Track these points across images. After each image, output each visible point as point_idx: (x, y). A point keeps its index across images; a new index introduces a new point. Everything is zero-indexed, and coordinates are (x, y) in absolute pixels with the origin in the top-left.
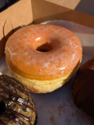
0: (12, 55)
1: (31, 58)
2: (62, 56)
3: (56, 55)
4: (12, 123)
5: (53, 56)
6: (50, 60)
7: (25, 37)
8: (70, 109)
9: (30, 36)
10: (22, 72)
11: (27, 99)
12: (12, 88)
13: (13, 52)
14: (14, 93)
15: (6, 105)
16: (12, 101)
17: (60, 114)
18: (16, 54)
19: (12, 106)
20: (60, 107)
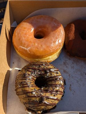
0: (28, 50)
1: (41, 46)
2: (57, 35)
3: (53, 37)
4: (57, 82)
5: (53, 38)
6: (52, 41)
7: (26, 34)
8: (70, 62)
9: (28, 31)
10: (40, 56)
11: (54, 68)
12: (43, 67)
13: (27, 47)
14: (46, 69)
15: (46, 77)
16: (48, 72)
17: (67, 67)
18: (30, 48)
19: (50, 75)
20: (64, 63)
